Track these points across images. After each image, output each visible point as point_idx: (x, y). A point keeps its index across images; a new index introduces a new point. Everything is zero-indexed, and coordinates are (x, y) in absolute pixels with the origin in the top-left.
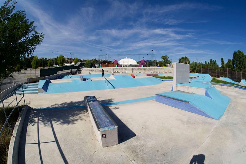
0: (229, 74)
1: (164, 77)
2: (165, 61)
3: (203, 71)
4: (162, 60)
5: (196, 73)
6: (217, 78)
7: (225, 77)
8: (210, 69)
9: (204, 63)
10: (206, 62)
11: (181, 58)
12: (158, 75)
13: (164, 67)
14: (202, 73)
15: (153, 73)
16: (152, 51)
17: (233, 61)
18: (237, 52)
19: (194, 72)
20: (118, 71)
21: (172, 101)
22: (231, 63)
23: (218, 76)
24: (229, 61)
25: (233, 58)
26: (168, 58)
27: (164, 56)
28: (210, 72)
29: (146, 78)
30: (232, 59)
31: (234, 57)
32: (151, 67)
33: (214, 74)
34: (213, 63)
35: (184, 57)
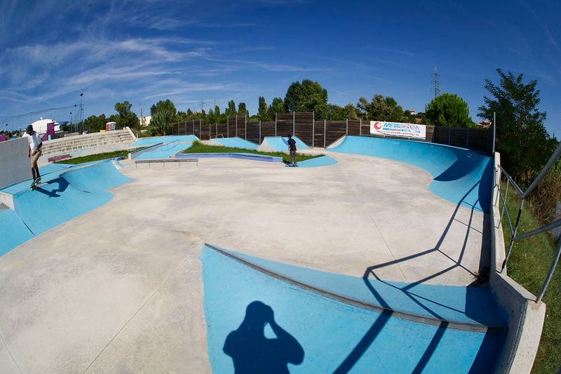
30: (283, 99)
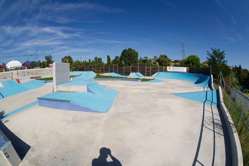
0: (115, 69)
1: (47, 78)
2: (48, 61)
3: (86, 69)
4: (45, 60)
5: (79, 71)
6: (101, 74)
7: (111, 72)
8: (94, 67)
9: (87, 61)
10: (90, 60)
11: (64, 57)
12: (40, 77)
13: (47, 68)
14: (85, 71)
15: (36, 75)
16: (37, 51)
17: (121, 57)
18: (127, 49)
19: (77, 71)
20: (5, 77)
21: (53, 102)
22: (118, 60)
23: (102, 72)
24: (117, 58)
25: (121, 55)
26: (52, 57)
27: (48, 56)
28: (94, 69)
29: (30, 82)
31: (123, 54)
32: (34, 69)
33: (99, 71)
34: (99, 60)
35: (68, 56)
